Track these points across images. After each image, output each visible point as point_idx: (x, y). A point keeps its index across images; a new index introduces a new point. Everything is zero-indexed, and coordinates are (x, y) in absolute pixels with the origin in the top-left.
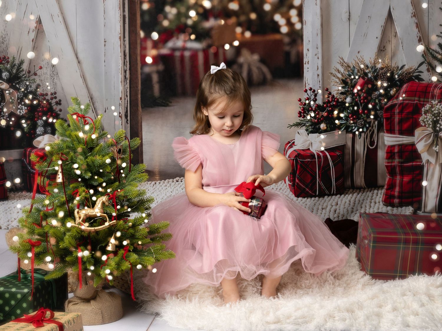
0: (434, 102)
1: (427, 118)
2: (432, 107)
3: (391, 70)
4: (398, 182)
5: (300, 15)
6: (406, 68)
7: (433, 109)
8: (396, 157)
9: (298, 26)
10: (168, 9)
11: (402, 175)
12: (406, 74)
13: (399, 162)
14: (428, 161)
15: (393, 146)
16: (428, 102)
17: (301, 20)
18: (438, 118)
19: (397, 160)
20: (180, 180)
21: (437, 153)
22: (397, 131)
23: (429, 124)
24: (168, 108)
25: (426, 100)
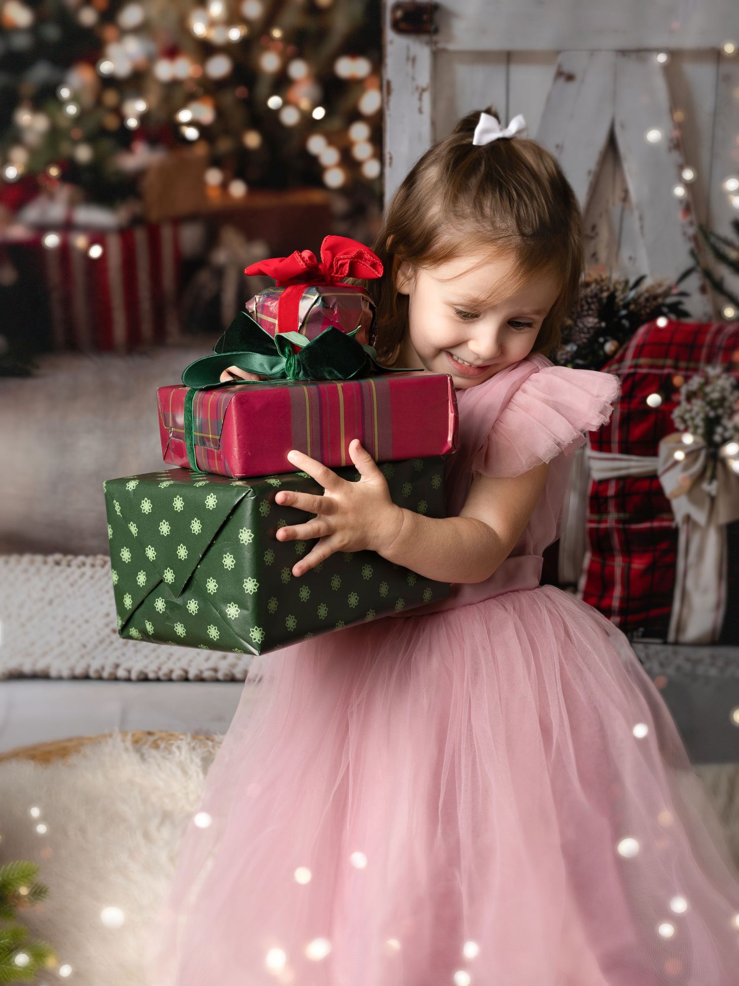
0: (713, 371)
1: (690, 411)
2: (707, 381)
3: (608, 289)
4: (618, 572)
5: (377, 139)
6: (647, 283)
7: (708, 389)
8: (612, 508)
9: (371, 169)
10: (25, 118)
11: (628, 554)
12: (647, 300)
13: (618, 521)
14: (688, 518)
15: (604, 482)
16: (696, 370)
17: (379, 154)
18: (720, 411)
19: (612, 518)
20: (64, 563)
21: (713, 500)
22: (615, 446)
23: (696, 427)
24: (29, 383)
25: (692, 365)
